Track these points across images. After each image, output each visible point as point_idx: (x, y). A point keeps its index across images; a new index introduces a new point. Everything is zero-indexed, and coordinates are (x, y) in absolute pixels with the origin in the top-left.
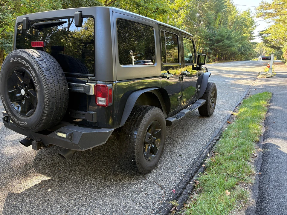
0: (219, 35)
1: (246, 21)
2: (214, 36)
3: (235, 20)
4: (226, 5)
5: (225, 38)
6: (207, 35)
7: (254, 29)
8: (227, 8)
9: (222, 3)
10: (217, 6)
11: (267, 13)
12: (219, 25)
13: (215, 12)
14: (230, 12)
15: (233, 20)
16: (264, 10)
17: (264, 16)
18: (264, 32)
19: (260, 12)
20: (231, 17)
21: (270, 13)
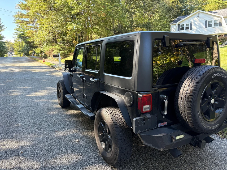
11: (23, 20)
16: (20, 18)
17: (21, 22)
19: (18, 19)
21: (26, 21)
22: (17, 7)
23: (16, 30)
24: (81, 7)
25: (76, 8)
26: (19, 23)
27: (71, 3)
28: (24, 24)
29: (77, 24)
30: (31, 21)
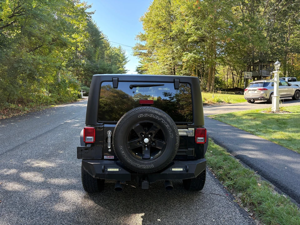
0: (101, 69)
1: (119, 57)
2: (96, 69)
3: (110, 55)
4: (103, 41)
5: (107, 71)
6: (90, 68)
7: (125, 64)
8: (103, 44)
9: (99, 39)
10: (95, 42)
11: (141, 52)
12: (98, 58)
13: (94, 47)
14: (106, 47)
15: (109, 55)
16: (138, 50)
17: (139, 55)
18: (141, 68)
19: (136, 51)
20: (106, 52)
21: (144, 53)
22: (136, 39)
23: (140, 62)
24: (200, 33)
25: (193, 35)
26: (137, 55)
27: (188, 30)
28: (142, 56)
29: (194, 54)
30: (149, 52)
